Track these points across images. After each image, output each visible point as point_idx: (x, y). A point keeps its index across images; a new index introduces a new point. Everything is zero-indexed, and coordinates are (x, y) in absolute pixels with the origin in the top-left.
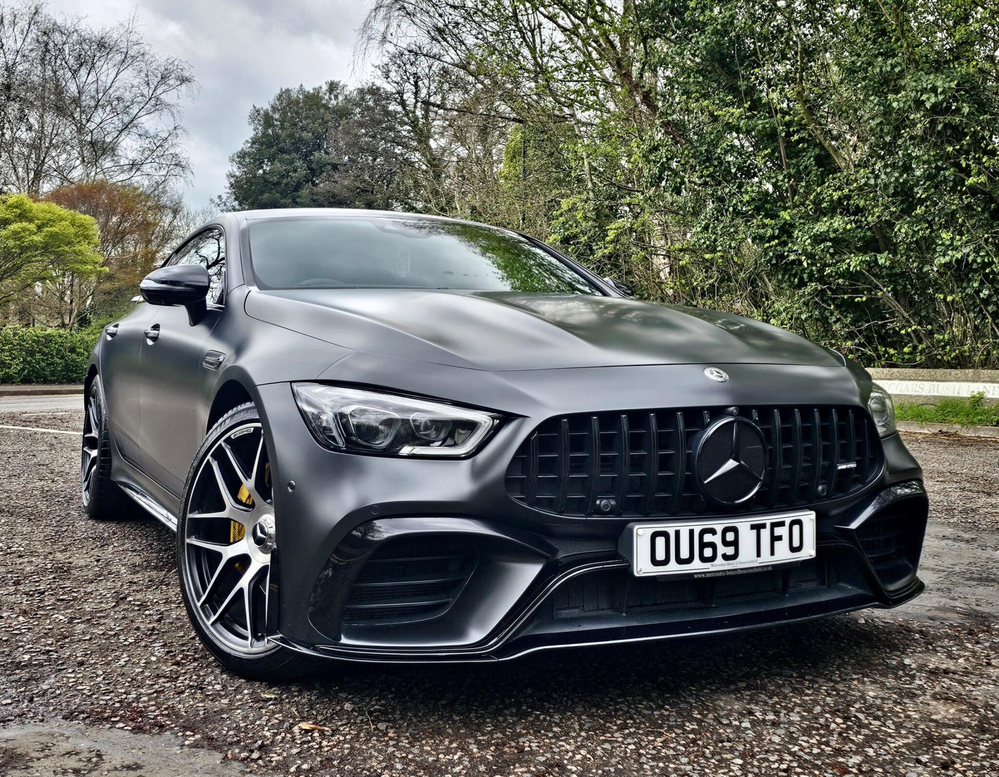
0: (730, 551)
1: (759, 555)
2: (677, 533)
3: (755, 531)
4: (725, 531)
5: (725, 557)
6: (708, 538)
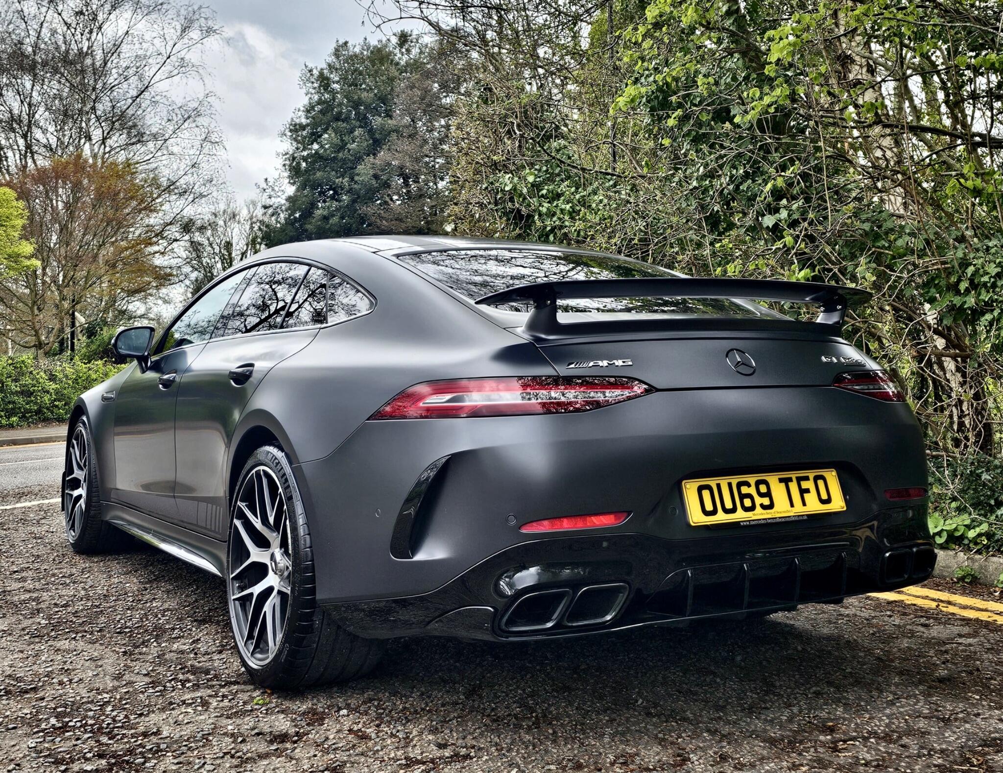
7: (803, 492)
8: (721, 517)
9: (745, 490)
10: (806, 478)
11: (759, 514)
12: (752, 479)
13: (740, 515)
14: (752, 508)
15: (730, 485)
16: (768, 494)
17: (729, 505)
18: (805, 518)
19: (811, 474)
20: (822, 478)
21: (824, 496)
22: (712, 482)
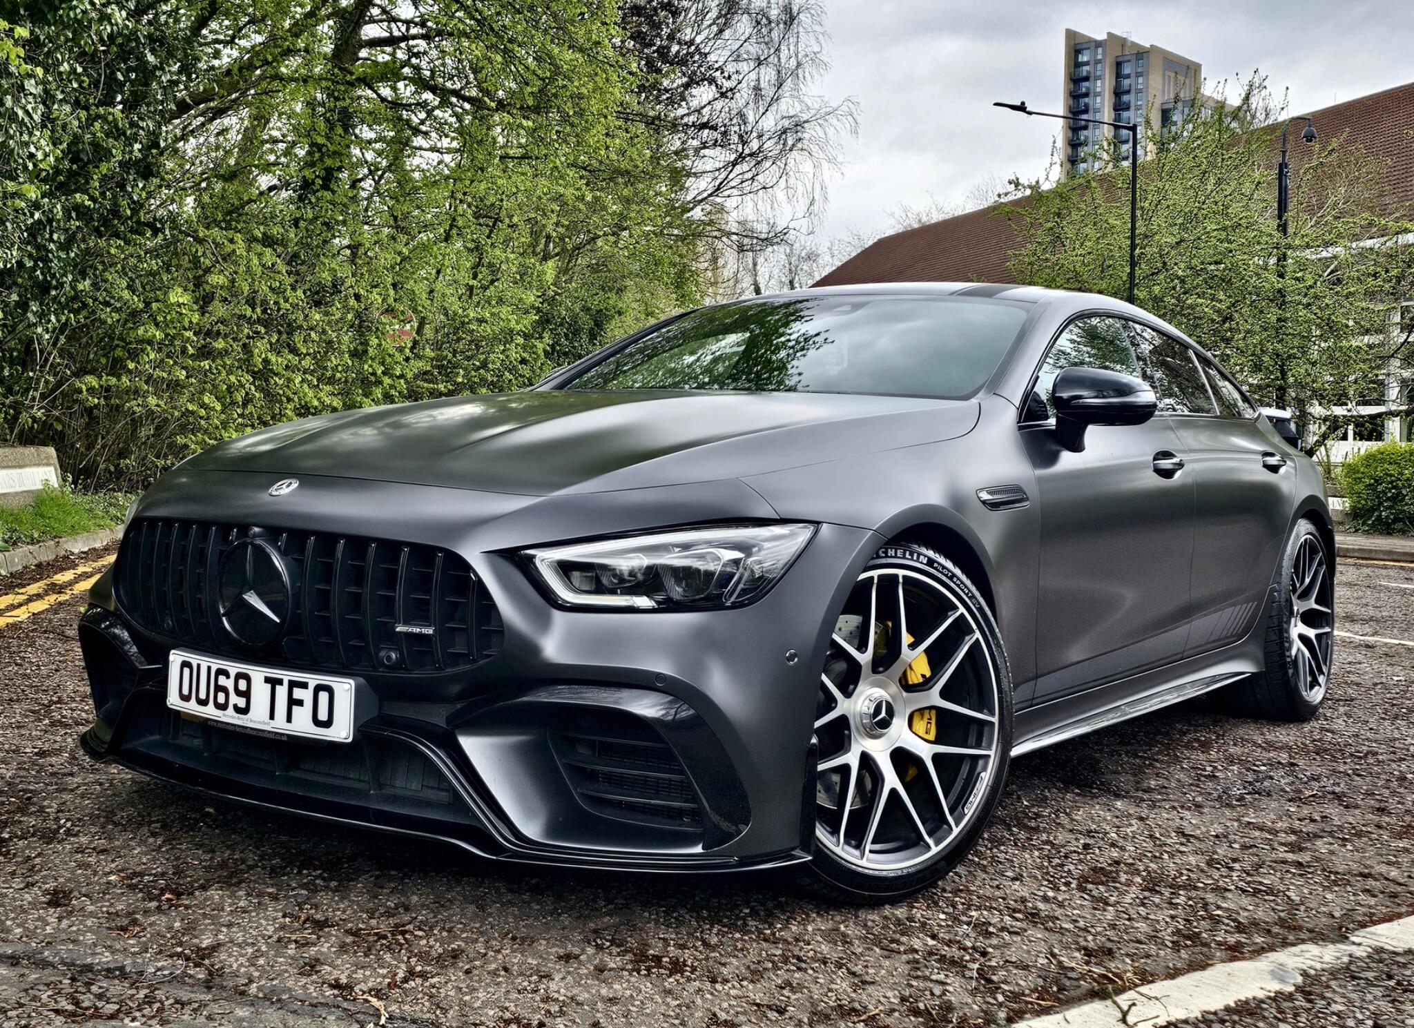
0: (242, 702)
1: (272, 717)
2: (199, 666)
3: (269, 686)
4: (239, 676)
5: (238, 710)
6: (222, 681)
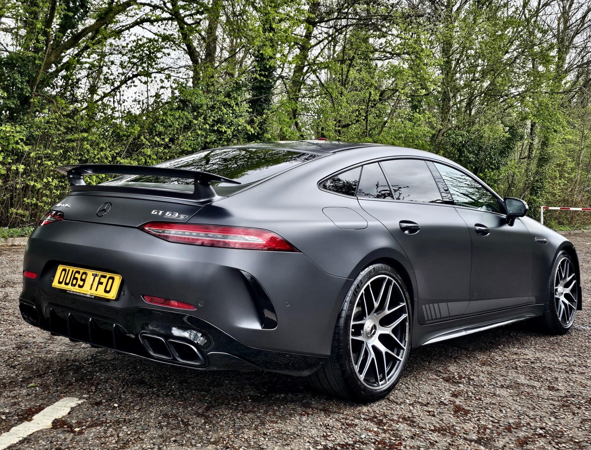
7: (100, 283)
8: (63, 286)
9: (77, 275)
10: (105, 277)
11: (76, 289)
12: (82, 271)
13: (69, 287)
14: (75, 285)
15: (73, 271)
16: (84, 280)
17: (67, 281)
18: (93, 297)
19: (108, 275)
20: (113, 278)
21: (108, 289)
22: (67, 268)
